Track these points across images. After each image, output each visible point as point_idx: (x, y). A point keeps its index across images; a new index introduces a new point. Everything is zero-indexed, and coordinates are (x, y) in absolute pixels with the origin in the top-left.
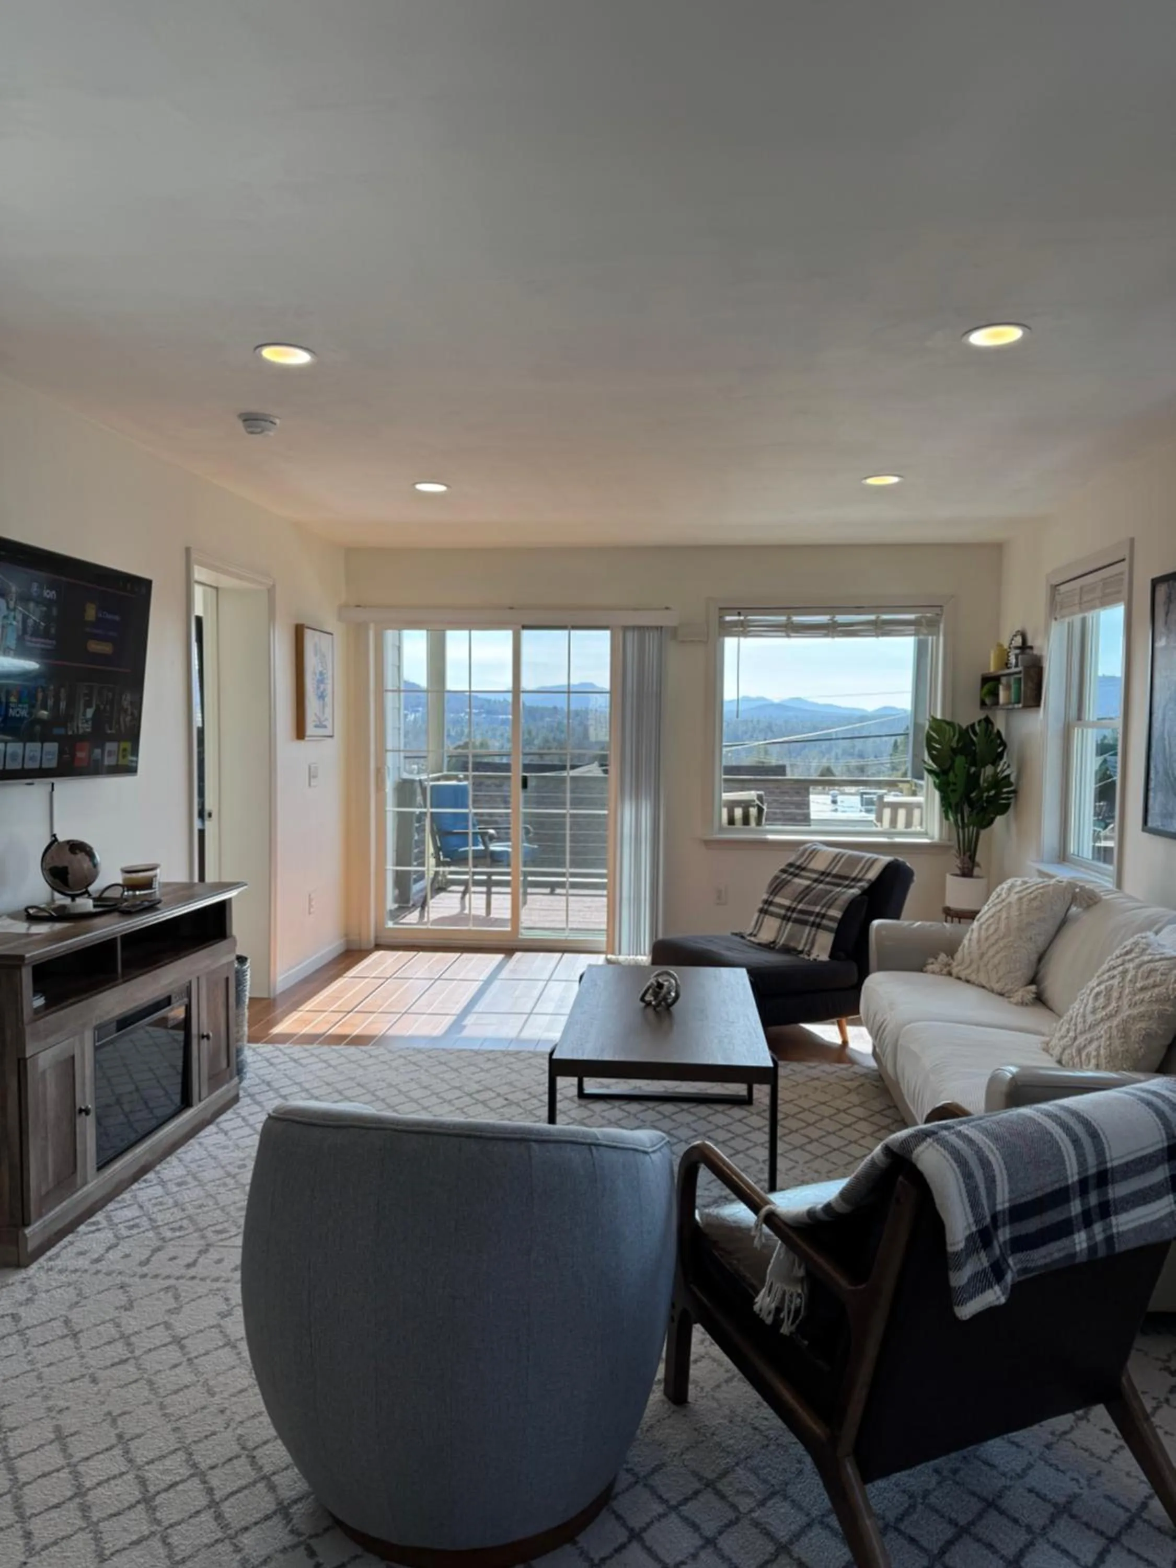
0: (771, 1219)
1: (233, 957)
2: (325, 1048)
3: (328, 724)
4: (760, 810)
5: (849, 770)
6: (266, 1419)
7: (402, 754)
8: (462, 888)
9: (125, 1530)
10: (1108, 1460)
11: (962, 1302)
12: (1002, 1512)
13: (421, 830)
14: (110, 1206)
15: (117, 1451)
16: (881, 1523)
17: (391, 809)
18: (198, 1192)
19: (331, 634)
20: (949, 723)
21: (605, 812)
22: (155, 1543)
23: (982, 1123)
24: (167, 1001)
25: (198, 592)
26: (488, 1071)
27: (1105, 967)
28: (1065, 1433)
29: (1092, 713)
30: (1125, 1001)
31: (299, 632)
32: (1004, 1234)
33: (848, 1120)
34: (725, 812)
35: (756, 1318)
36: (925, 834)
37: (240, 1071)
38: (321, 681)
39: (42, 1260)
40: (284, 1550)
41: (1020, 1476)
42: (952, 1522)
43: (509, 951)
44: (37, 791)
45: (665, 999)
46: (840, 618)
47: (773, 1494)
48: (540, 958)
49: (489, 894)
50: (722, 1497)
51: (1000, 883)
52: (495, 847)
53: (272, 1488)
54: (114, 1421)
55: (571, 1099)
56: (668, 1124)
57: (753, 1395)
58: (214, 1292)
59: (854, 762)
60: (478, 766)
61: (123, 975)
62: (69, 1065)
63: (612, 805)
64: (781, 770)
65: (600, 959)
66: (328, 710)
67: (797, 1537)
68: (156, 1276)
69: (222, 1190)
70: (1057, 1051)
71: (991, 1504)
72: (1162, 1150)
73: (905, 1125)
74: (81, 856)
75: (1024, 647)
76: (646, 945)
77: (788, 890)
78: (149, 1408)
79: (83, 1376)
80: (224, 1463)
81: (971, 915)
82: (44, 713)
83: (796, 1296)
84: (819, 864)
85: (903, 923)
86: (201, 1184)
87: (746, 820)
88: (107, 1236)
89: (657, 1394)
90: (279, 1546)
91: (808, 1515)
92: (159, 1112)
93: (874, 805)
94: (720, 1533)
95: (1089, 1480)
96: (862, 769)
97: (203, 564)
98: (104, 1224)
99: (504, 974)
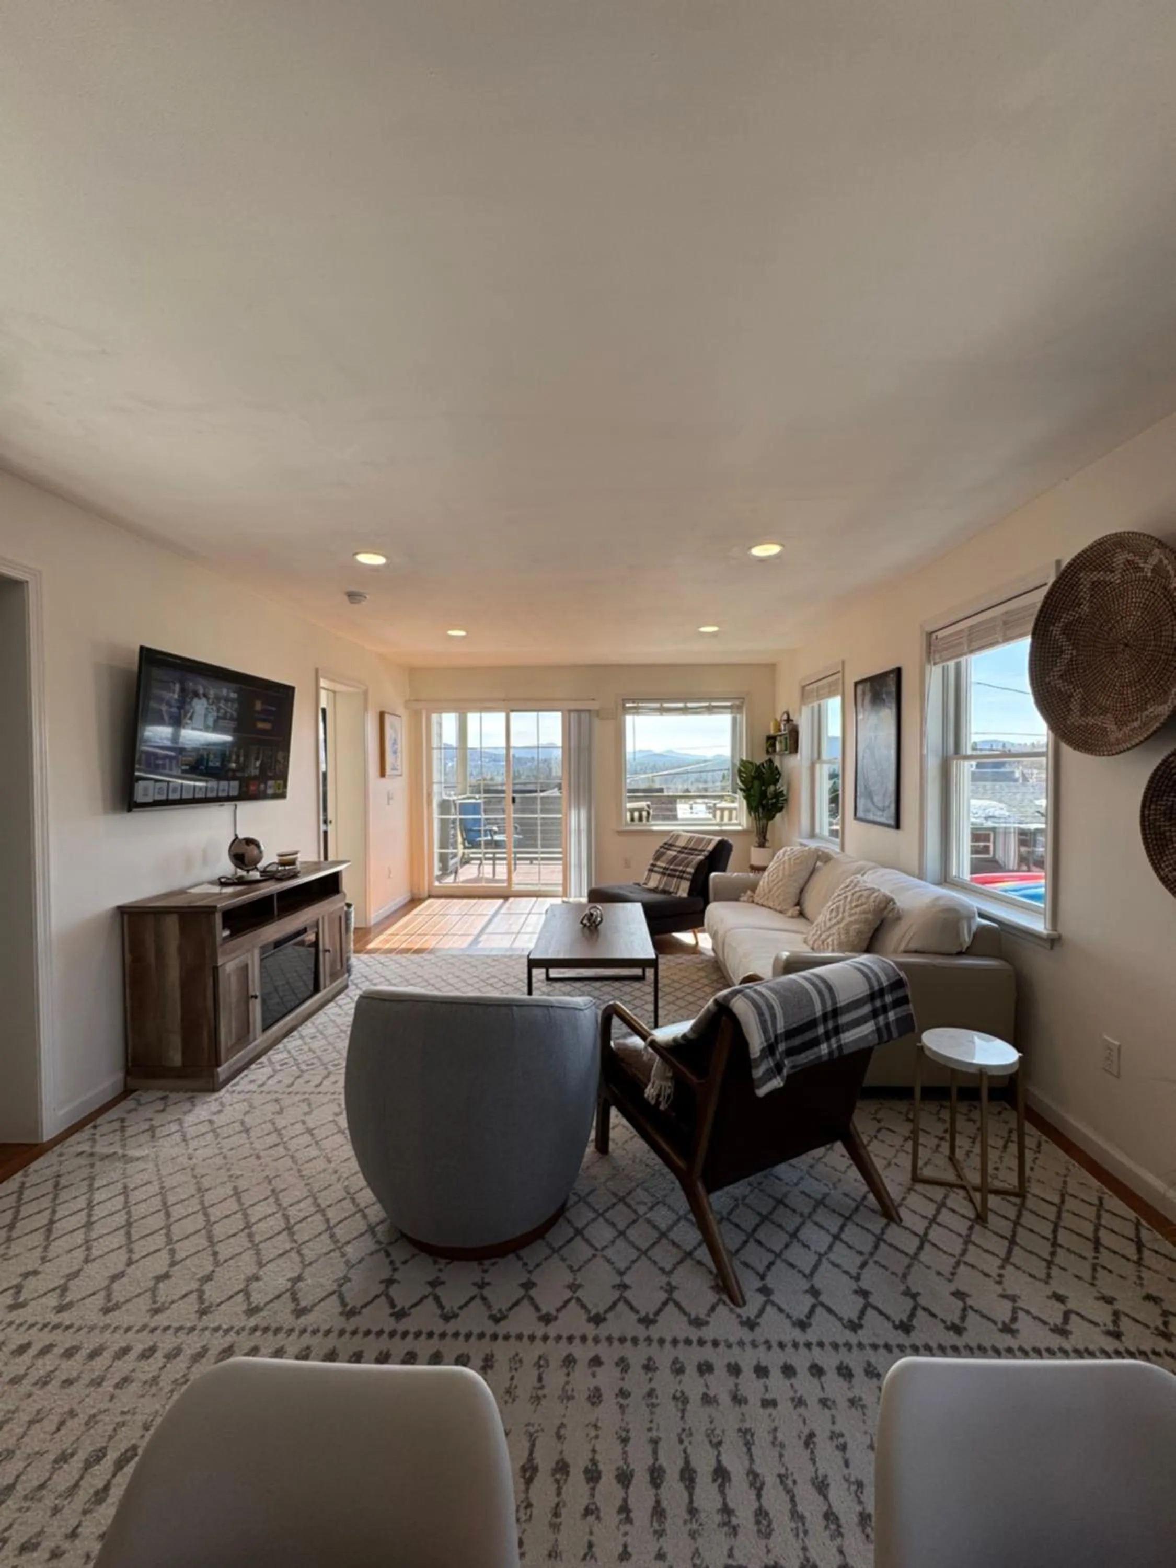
0: (653, 1044)
1: (343, 904)
2: (399, 956)
3: (399, 767)
4: (648, 813)
5: (698, 790)
6: (360, 1175)
7: (443, 785)
8: (478, 862)
9: (275, 1247)
10: (845, 1172)
11: (759, 1087)
12: (786, 1206)
13: (454, 828)
14: (271, 1052)
15: (272, 1200)
16: (718, 1217)
17: (436, 816)
18: (323, 1042)
19: (400, 716)
20: (751, 763)
21: (559, 816)
22: (293, 1254)
23: (769, 984)
24: (304, 931)
25: (323, 694)
26: (494, 966)
27: (836, 894)
28: (821, 1158)
29: (825, 756)
30: (847, 914)
31: (382, 715)
32: (782, 1047)
33: (699, 986)
34: (628, 815)
35: (646, 1102)
36: (739, 824)
37: (349, 971)
38: (395, 743)
39: (228, 1086)
40: (372, 1254)
41: (796, 1184)
42: (759, 1214)
43: (506, 897)
44: (227, 808)
45: (594, 922)
46: (690, 705)
47: (658, 1203)
48: (524, 900)
49: (494, 864)
50: (629, 1206)
51: (779, 850)
52: (497, 838)
53: (365, 1216)
54: (270, 1182)
55: (542, 981)
56: (597, 993)
57: (645, 1146)
58: (332, 1101)
59: (701, 786)
60: (486, 791)
61: (278, 915)
62: (245, 968)
63: (564, 811)
64: (661, 790)
65: (558, 901)
66: (399, 760)
67: (671, 1228)
68: (297, 1093)
69: (338, 1040)
70: (811, 943)
71: (780, 1202)
72: (867, 995)
73: (729, 986)
74: (252, 847)
75: (789, 720)
76: (585, 892)
77: (664, 858)
78: (291, 1172)
79: (251, 1156)
80: (336, 1203)
81: (763, 869)
82: (233, 765)
83: (668, 1088)
84: (681, 843)
85: (727, 874)
86: (325, 1037)
87: (641, 819)
88: (268, 1070)
89: (590, 1149)
90: (368, 1252)
91: (677, 1214)
92: (301, 996)
93: (713, 809)
94: (628, 1227)
95: (834, 1184)
96: (706, 790)
97: (325, 678)
98: (267, 1063)
99: (503, 910)
